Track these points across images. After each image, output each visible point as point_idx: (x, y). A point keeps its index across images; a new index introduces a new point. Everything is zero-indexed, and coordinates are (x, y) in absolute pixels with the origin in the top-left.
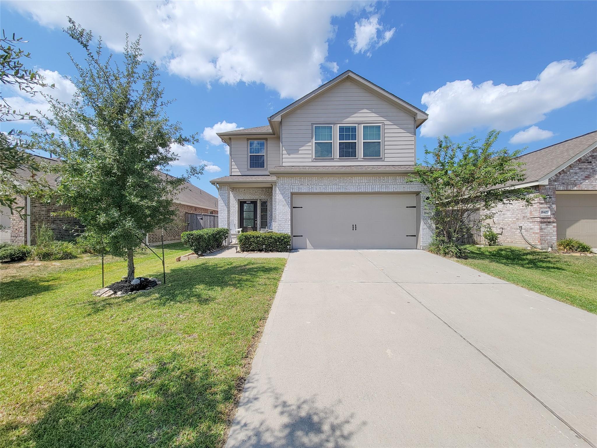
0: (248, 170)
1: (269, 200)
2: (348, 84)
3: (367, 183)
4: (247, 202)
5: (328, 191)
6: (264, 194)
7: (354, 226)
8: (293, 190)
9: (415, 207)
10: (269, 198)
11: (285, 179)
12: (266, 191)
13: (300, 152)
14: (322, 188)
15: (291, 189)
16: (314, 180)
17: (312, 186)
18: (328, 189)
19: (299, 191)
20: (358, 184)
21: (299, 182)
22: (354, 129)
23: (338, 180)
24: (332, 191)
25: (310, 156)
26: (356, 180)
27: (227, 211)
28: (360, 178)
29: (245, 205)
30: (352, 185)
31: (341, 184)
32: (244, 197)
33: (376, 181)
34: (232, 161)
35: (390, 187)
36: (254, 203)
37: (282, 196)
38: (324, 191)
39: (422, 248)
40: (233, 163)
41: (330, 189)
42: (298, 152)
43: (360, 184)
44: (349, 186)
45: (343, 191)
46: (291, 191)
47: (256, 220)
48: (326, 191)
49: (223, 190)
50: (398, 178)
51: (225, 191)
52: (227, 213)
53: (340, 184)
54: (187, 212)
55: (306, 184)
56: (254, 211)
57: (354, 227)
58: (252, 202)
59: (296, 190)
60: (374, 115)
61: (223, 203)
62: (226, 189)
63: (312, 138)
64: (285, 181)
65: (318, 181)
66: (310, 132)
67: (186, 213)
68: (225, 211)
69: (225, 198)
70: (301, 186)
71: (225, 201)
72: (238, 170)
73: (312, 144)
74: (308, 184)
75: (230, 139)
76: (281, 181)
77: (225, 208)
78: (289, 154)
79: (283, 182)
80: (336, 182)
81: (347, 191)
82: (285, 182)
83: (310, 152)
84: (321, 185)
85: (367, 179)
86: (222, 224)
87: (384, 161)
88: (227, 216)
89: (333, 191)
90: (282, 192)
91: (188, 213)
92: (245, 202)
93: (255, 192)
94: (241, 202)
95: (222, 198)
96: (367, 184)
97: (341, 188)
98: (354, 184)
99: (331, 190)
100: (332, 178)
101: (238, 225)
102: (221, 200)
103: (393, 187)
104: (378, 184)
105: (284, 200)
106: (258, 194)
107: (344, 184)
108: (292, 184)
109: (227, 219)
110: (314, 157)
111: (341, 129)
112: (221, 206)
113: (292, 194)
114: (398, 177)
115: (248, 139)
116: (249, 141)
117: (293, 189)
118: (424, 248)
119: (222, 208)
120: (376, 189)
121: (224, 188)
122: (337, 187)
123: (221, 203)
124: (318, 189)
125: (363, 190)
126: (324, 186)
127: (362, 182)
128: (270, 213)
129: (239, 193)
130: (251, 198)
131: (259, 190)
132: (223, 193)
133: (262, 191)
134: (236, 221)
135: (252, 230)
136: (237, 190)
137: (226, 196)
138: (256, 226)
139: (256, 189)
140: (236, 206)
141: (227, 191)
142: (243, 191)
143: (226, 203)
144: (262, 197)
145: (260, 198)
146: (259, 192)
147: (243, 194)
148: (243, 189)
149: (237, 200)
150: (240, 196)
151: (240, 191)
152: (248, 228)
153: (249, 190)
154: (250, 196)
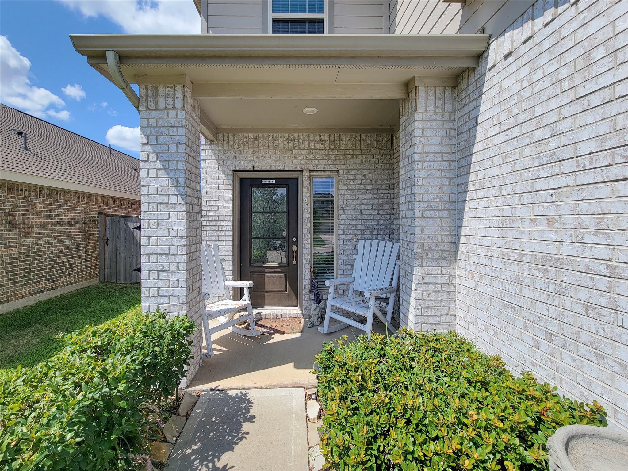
1: (341, 172)
4: (264, 182)
6: (323, 152)
10: (343, 167)
12: (332, 142)
27: (183, 215)
29: (257, 193)
32: (253, 163)
36: (290, 185)
47: (296, 243)
49: (161, 105)
51: (172, 114)
52: (183, 224)
56: (288, 213)
58: (280, 182)
61: (162, 173)
62: (179, 104)
67: (100, 214)
68: (173, 216)
69: (173, 148)
71: (173, 165)
77: (173, 199)
88: (183, 241)
91: (105, 214)
92: (256, 182)
93: (292, 145)
94: (241, 179)
102: (153, 157)
106: (305, 152)
109: (183, 258)
112: (152, 190)
119: (159, 199)
121: (166, 96)
123: (153, 173)
128: (344, 217)
129: (236, 147)
130: (280, 168)
131: (306, 138)
132: (160, 122)
133: (317, 142)
134: (227, 248)
135: (281, 277)
136: (231, 139)
137: (177, 139)
138: (294, 263)
139: (296, 136)
140: (226, 193)
141: (182, 114)
142: (251, 143)
143: (179, 174)
144: (317, 162)
145: (311, 168)
146: (307, 147)
147: (250, 153)
148: (251, 135)
149: (231, 173)
150: (241, 158)
151: (241, 142)
152: (266, 270)
153: (271, 138)
154: (273, 157)
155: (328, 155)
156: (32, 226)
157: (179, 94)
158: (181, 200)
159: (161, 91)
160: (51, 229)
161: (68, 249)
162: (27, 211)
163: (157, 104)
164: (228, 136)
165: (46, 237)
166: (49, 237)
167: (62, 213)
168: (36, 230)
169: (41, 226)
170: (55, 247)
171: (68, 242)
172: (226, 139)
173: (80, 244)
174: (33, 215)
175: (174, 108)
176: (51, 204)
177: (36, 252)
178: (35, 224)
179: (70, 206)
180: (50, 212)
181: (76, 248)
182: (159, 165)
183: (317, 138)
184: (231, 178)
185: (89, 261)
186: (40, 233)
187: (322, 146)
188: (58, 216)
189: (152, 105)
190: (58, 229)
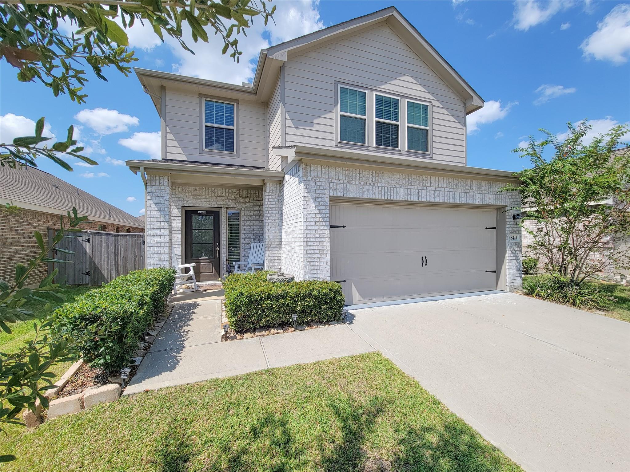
0: (202, 152)
1: (243, 209)
2: (386, 32)
3: (446, 188)
4: (200, 212)
5: (392, 198)
6: (233, 198)
7: (424, 259)
8: (335, 192)
9: (494, 228)
10: (244, 206)
11: (320, 169)
12: (238, 193)
13: (316, 127)
14: (383, 192)
15: (331, 191)
16: (371, 177)
17: (368, 187)
18: (392, 194)
19: (345, 195)
20: (434, 189)
21: (344, 178)
22: (396, 104)
23: (407, 180)
24: (398, 199)
25: (332, 137)
26: (433, 181)
28: (437, 179)
29: (194, 217)
30: (427, 190)
31: (412, 187)
32: (194, 202)
33: (458, 185)
34: (168, 131)
35: (474, 196)
36: (215, 214)
37: (313, 203)
38: (386, 198)
39: (510, 289)
40: (170, 136)
41: (395, 194)
42: (313, 126)
43: (437, 189)
44: (423, 191)
45: (415, 200)
46: (331, 194)
47: (219, 246)
48: (389, 198)
49: (158, 184)
50: (483, 184)
51: (163, 188)
52: (167, 234)
53: (409, 187)
54: (51, 226)
55: (357, 183)
56: (214, 230)
57: (424, 261)
58: (209, 213)
59: (339, 194)
60: (420, 88)
61: (158, 212)
62: (166, 184)
63: (336, 105)
64: (320, 172)
65: (377, 178)
66: (332, 94)
67: (49, 229)
69: (163, 202)
70: (348, 186)
71: (162, 209)
72: (180, 150)
73: (336, 116)
74: (360, 183)
75: (163, 88)
76: (312, 173)
77: (163, 223)
78: (297, 128)
79: (316, 174)
80: (404, 182)
81: (420, 200)
82: (320, 175)
83: (332, 130)
84: (382, 187)
85: (446, 182)
86: (157, 259)
87: (431, 159)
89: (401, 199)
90: (314, 195)
91: (54, 229)
92: (195, 212)
93: (216, 194)
94: (186, 211)
95: (156, 202)
96: (446, 190)
97: (412, 193)
98: (430, 188)
99: (398, 197)
100: (398, 176)
101: (182, 256)
102: (153, 205)
103: (478, 198)
104: (460, 191)
105: (318, 212)
106: (223, 198)
107: (416, 187)
108: (333, 181)
110: (339, 140)
111: (379, 100)
113: (333, 199)
114: (483, 181)
115: (201, 96)
116: (204, 99)
117: (334, 190)
118: (511, 289)
119: (156, 223)
120: (458, 198)
121: (160, 180)
122: (406, 192)
124: (377, 193)
125: (441, 200)
126: (386, 188)
127: (440, 185)
128: (245, 232)
129: (183, 193)
130: (209, 206)
131: (224, 191)
132: (157, 191)
133: (230, 193)
134: (178, 249)
135: (210, 264)
136: (180, 189)
137: (165, 198)
138: (218, 256)
139: (218, 189)
140: (178, 218)
141: (167, 188)
142: (192, 191)
143: (165, 213)
144: (230, 203)
145: (227, 206)
146: (225, 195)
147: (192, 197)
148: (192, 187)
149: (180, 207)
150: (187, 199)
151: (187, 191)
152: (201, 261)
153: (204, 190)
154: (206, 200)
155: (236, 200)
156: (7, 238)
157: (166, 180)
158: (166, 224)
159: (158, 178)
160: (18, 240)
161: (28, 256)
162: (4, 226)
163: (155, 183)
164: (179, 187)
165: (15, 246)
166: (17, 246)
167: (25, 228)
168: (10, 240)
169: (12, 238)
170: (20, 254)
171: (28, 251)
172: (177, 188)
173: (35, 253)
174: (8, 229)
175: (164, 185)
176: (18, 221)
177: (9, 258)
178: (8, 236)
179: (30, 223)
180: (18, 227)
181: (33, 256)
182: (156, 209)
183: (230, 191)
184: (181, 210)
185: (41, 267)
186: (11, 243)
187: (233, 196)
188: (22, 230)
189: (153, 184)
190: (22, 241)
